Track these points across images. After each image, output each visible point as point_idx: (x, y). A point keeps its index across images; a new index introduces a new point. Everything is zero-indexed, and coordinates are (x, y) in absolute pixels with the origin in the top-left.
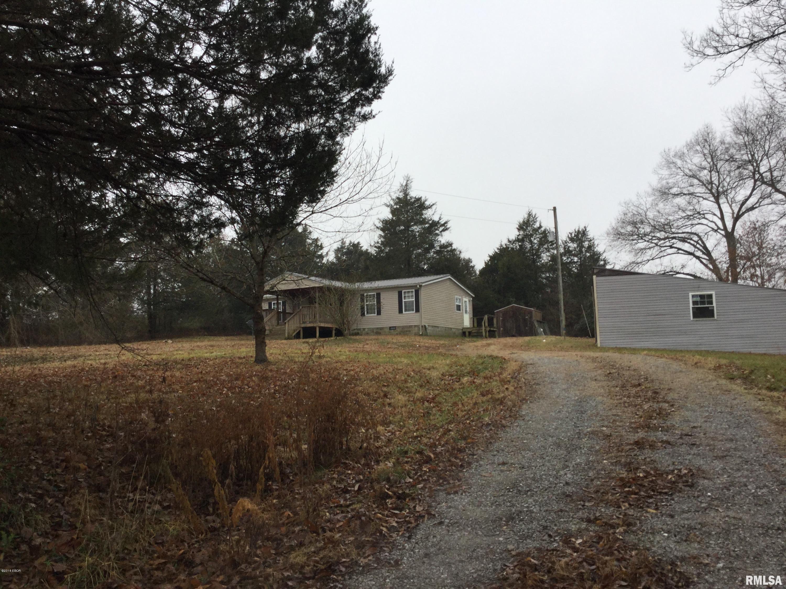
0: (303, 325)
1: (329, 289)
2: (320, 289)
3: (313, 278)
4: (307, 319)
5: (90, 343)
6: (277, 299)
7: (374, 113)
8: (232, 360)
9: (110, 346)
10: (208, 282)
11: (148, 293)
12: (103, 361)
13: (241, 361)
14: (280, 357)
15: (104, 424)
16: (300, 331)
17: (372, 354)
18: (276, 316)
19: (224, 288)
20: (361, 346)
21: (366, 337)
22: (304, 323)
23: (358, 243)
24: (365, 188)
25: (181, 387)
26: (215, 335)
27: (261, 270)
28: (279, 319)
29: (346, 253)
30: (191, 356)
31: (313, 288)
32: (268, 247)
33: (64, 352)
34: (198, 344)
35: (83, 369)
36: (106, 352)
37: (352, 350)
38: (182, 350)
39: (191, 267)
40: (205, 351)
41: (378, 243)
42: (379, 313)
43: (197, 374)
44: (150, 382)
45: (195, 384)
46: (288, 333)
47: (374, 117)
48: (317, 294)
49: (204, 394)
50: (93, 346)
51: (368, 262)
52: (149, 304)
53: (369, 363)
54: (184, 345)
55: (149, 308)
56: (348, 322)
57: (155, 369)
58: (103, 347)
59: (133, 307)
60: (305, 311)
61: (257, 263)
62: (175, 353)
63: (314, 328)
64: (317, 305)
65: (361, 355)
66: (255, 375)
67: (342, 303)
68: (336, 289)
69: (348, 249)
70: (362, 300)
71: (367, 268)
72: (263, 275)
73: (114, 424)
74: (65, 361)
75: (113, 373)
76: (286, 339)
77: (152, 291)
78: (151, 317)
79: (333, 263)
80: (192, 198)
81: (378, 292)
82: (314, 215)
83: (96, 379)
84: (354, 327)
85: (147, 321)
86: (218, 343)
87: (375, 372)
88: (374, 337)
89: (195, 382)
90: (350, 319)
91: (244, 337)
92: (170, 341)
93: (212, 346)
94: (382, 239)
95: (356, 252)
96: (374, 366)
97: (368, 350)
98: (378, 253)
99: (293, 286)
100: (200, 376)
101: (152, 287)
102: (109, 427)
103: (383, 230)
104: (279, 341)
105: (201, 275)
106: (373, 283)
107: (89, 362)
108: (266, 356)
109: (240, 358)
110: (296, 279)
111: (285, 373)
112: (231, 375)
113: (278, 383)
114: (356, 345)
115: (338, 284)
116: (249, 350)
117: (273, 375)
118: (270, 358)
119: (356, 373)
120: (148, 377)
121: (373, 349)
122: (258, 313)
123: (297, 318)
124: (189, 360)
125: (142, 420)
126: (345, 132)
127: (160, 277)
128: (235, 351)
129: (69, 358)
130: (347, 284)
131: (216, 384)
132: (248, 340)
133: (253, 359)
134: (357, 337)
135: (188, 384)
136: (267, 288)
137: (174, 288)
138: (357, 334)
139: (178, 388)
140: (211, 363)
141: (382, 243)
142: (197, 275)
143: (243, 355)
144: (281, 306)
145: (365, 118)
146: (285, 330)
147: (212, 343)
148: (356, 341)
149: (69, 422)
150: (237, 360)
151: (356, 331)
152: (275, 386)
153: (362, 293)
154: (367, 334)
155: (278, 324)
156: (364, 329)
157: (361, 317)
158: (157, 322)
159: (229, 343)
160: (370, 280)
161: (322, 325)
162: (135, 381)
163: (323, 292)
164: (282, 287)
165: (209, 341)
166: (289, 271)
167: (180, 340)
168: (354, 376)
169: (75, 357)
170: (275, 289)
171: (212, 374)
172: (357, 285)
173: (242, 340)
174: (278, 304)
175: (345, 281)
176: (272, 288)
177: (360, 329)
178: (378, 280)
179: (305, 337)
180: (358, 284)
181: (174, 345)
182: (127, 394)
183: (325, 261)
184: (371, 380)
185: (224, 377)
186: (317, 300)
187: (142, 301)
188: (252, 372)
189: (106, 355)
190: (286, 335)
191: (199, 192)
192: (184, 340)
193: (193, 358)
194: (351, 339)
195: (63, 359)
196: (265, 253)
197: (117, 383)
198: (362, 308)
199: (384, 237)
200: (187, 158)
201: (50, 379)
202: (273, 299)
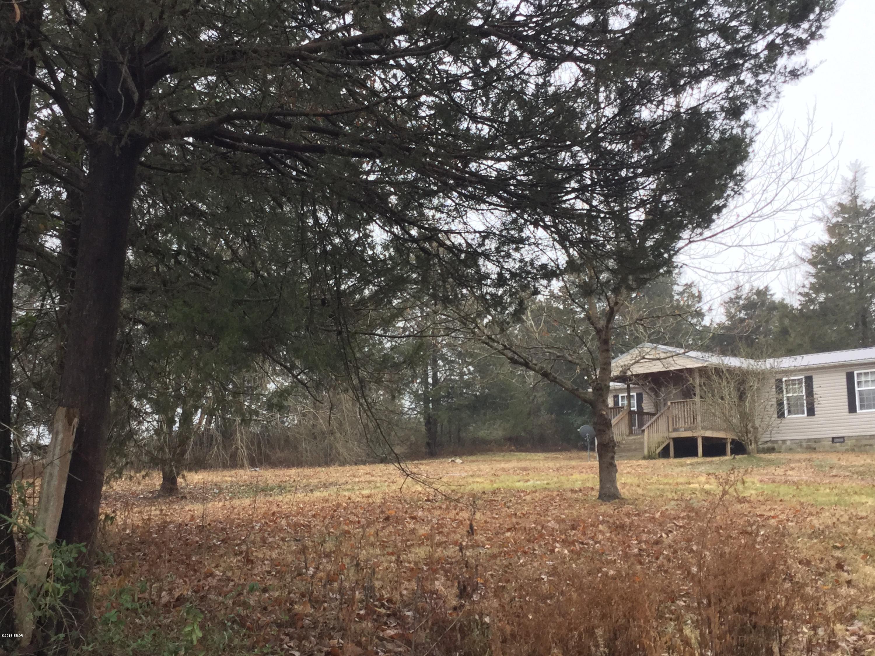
0: (675, 435)
1: (718, 371)
2: (703, 371)
3: (693, 354)
4: (681, 424)
5: (343, 463)
6: (629, 390)
7: (810, 66)
8: (560, 495)
9: (372, 467)
10: (521, 364)
11: (425, 382)
12: (366, 492)
13: (575, 496)
14: (640, 491)
15: (382, 596)
16: (668, 446)
17: (805, 488)
18: (627, 418)
19: (545, 375)
20: (780, 471)
21: (789, 456)
22: (675, 430)
23: (767, 288)
24: (784, 193)
25: (488, 539)
26: (527, 451)
27: (606, 342)
28: (631, 424)
29: (745, 307)
30: (496, 486)
31: (690, 371)
32: (616, 303)
33: (309, 477)
34: (503, 465)
35: (339, 505)
36: (368, 478)
37: (765, 479)
38: (479, 476)
39: (494, 341)
40: (516, 478)
41: (804, 286)
42: (811, 412)
43: (510, 516)
44: (439, 528)
45: (508, 534)
46: (649, 448)
47: (811, 71)
48: (697, 381)
49: (525, 553)
50: (348, 468)
51: (787, 322)
52: (426, 402)
53: (802, 504)
54: (482, 467)
55: (427, 407)
56: (755, 428)
57: (444, 506)
58: (362, 469)
59: (402, 406)
60: (676, 411)
61: (598, 331)
62: (470, 480)
63: (694, 440)
64: (697, 399)
65: (783, 489)
66: (602, 522)
67: (742, 397)
68: (731, 371)
69: (747, 299)
70: (779, 390)
71: (784, 332)
72: (608, 351)
73: (397, 597)
74: (312, 491)
75: (382, 512)
76: (644, 458)
77: (430, 380)
78: (430, 421)
79: (721, 326)
80: (504, 233)
81: (808, 374)
82: (693, 245)
83: (359, 522)
84: (766, 437)
85: (423, 429)
86: (534, 464)
87: (816, 522)
88: (804, 456)
89: (509, 530)
90: (757, 423)
91: (574, 454)
92: (459, 461)
93: (525, 469)
94: (814, 280)
95: (763, 303)
96: (813, 510)
97: (796, 479)
98: (804, 305)
99: (657, 367)
100: (514, 520)
101: (430, 374)
102: (389, 601)
103: (813, 263)
104: (634, 463)
105: (510, 354)
106: (799, 358)
107: (346, 493)
108: (616, 488)
109: (573, 491)
110: (663, 356)
111: (652, 519)
112: (563, 521)
113: (644, 537)
114: (771, 469)
115: (733, 362)
116: (584, 476)
117: (632, 523)
118: (624, 492)
119: (780, 522)
120: (435, 521)
121: (805, 478)
122: (602, 415)
123: (662, 423)
124: (494, 493)
125: (436, 592)
126: (760, 102)
127: (443, 358)
128: (563, 479)
129: (317, 488)
130: (752, 362)
131: (542, 536)
132: (580, 458)
133: (596, 493)
134: (772, 456)
135: (497, 534)
136: (615, 372)
137: (462, 374)
138: (771, 450)
139: (483, 539)
140: (528, 498)
141: (813, 287)
142: (503, 354)
143: (578, 486)
144: (634, 402)
145: (794, 74)
146: (642, 443)
147: (523, 464)
148: (770, 462)
149: (331, 590)
150: (569, 494)
151: (769, 445)
152: (640, 543)
153: (778, 377)
154: (790, 450)
155: (631, 433)
156: (784, 441)
157: (779, 421)
158: (439, 429)
159: (551, 464)
160: (791, 352)
161: (709, 434)
162: (417, 527)
163: (709, 378)
164: (638, 369)
165: (519, 460)
166: (651, 342)
167: (474, 458)
168: (777, 528)
169: (325, 486)
170: (629, 373)
171: (533, 518)
172: (769, 363)
173: (570, 459)
174: (629, 397)
175: (749, 356)
176: (624, 372)
177: (776, 442)
178: (807, 352)
179: (677, 455)
180: (771, 360)
181: (467, 468)
182: (409, 547)
183: (706, 322)
184: (810, 538)
185: (552, 524)
186: (698, 391)
187: (417, 397)
188: (597, 517)
189: (369, 482)
190: (646, 452)
191: (514, 221)
192: (480, 458)
193: (499, 489)
194: (761, 459)
195: (308, 489)
196: (610, 315)
197: (391, 528)
198: (780, 404)
199: (816, 276)
200: (497, 170)
201: (295, 519)
202: (621, 390)
